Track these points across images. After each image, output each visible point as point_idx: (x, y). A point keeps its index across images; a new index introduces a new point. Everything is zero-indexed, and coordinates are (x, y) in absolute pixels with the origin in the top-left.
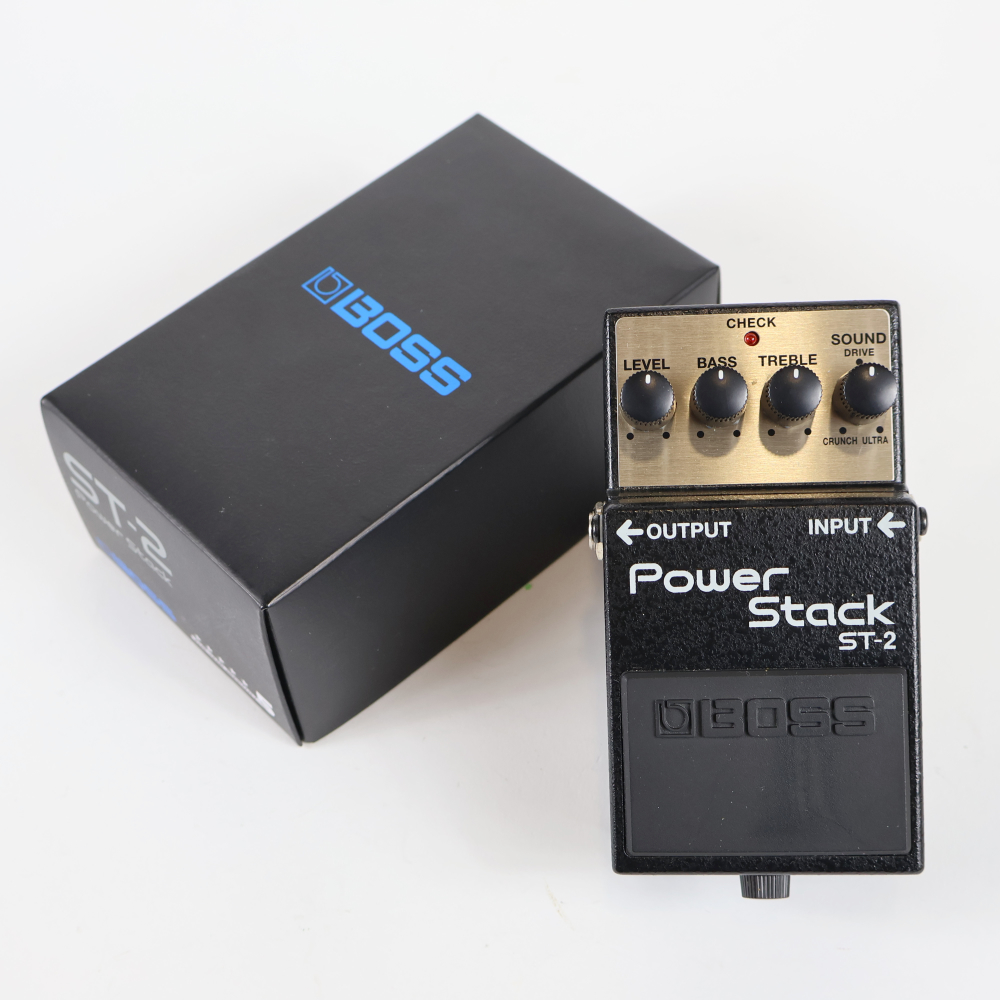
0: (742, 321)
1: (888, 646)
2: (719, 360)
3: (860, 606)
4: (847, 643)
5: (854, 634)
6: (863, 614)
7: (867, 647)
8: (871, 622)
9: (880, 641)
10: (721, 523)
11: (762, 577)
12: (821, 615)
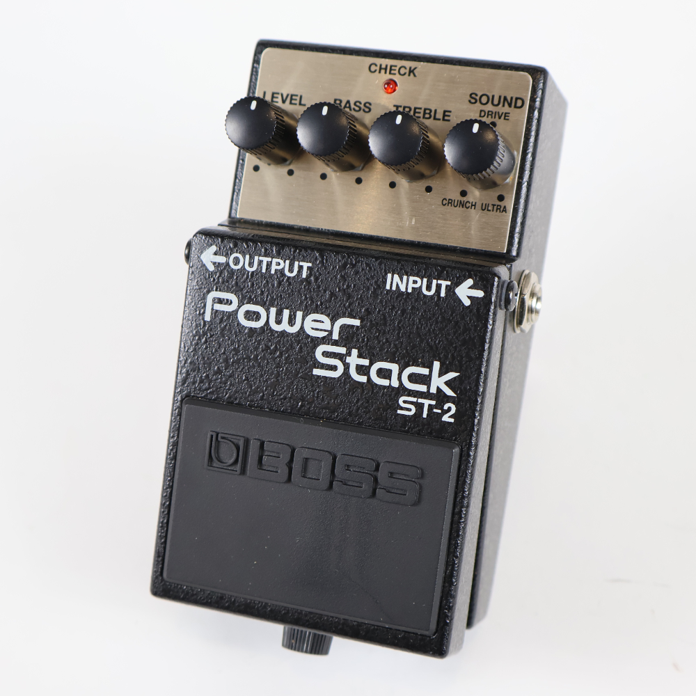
0: (384, 66)
1: (446, 418)
2: (355, 104)
3: (425, 371)
4: (406, 407)
5: (414, 400)
6: (426, 380)
7: (425, 416)
8: (433, 390)
9: (440, 411)
10: (301, 264)
11: (332, 326)
12: (385, 374)
